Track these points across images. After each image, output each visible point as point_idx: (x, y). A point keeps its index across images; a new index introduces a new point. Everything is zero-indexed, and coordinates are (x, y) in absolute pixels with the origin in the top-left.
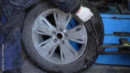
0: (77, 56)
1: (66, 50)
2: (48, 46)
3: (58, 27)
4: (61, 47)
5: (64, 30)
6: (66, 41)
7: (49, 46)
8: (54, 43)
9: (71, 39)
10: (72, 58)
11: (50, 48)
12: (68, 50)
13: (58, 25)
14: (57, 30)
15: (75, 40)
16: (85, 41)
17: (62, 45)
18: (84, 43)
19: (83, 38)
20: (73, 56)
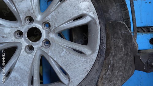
0: (92, 54)
1: (62, 54)
2: (20, 67)
3: (21, 17)
4: (50, 54)
5: (36, 17)
7: (22, 67)
8: (30, 56)
9: (61, 26)
10: (83, 65)
11: (27, 69)
12: (66, 51)
13: (18, 11)
14: (23, 23)
15: (70, 24)
16: (92, 13)
17: (48, 49)
18: (92, 19)
19: (85, 9)
20: (83, 60)
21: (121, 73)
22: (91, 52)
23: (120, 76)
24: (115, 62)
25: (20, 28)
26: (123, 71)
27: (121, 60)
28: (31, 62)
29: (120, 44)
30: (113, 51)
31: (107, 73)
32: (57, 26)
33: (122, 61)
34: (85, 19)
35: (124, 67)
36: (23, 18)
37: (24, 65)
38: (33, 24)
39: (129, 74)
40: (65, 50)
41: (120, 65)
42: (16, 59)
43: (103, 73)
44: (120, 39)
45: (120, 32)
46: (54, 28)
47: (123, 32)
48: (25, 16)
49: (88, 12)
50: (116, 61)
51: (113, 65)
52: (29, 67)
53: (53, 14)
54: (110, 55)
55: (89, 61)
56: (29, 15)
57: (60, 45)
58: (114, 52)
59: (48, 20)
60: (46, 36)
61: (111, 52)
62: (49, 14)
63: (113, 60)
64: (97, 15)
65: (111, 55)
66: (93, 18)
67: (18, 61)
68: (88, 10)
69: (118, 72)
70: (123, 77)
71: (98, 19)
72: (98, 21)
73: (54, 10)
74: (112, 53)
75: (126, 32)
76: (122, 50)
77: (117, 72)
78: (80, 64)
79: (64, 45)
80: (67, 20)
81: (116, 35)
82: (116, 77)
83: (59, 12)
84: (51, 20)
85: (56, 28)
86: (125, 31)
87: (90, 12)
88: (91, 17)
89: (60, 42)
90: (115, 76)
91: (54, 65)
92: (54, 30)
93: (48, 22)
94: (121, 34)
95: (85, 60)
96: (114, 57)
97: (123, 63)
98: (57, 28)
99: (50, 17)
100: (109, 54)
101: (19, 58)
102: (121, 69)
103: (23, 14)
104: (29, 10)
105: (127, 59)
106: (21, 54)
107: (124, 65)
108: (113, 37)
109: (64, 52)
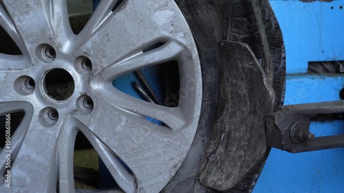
0: (184, 127)
1: (119, 128)
2: (29, 156)
3: (28, 46)
4: (92, 128)
5: (61, 46)
6: (97, 86)
7: (34, 156)
8: (49, 131)
9: (114, 66)
10: (164, 152)
11: (45, 161)
12: (126, 122)
13: (21, 32)
14: (32, 59)
15: (135, 60)
16: (182, 35)
17: (89, 116)
18: (182, 48)
19: (165, 27)
20: (165, 140)
21: (242, 153)
22: (182, 123)
23: (240, 157)
24: (233, 127)
25: (27, 71)
26: (245, 148)
27: (244, 125)
28: (51, 145)
29: (242, 90)
30: (230, 105)
31: (218, 151)
32: (105, 66)
33: (246, 125)
34: (167, 48)
35: (248, 140)
36: (31, 48)
37: (38, 153)
38: (54, 62)
39: (255, 154)
40: (124, 119)
41: (242, 135)
42: (21, 138)
43: (211, 150)
44: (242, 79)
45: (240, 66)
46: (100, 70)
47: (246, 65)
48: (36, 45)
49: (171, 32)
50: (235, 126)
51: (230, 133)
52: (49, 156)
53: (96, 38)
54: (225, 112)
55: (178, 143)
56: (45, 42)
57: (113, 107)
58: (232, 108)
59: (85, 53)
60: (84, 88)
61: (227, 105)
62: (88, 40)
63: (230, 124)
64: (193, 39)
65: (227, 114)
66: (185, 47)
67: (24, 144)
68: (172, 28)
69: (237, 149)
70: (245, 161)
71: (196, 49)
72: (197, 53)
73: (98, 30)
74: (228, 110)
75: (251, 65)
76: (246, 102)
77: (234, 149)
78: (160, 151)
79: (123, 106)
80: (126, 53)
81: (235, 72)
82: (232, 160)
83: (108, 35)
84: (92, 51)
85: (104, 69)
86: (250, 63)
87: (176, 32)
88: (180, 44)
89: (113, 102)
90: (230, 159)
91: (102, 151)
92: (99, 73)
93: (86, 56)
94: (243, 68)
95: (169, 141)
96: (231, 117)
97: (246, 130)
98: (107, 69)
99: (89, 44)
100: (223, 110)
101: (27, 135)
102: (243, 143)
103: (31, 39)
104: (43, 31)
105: (253, 122)
106: (30, 128)
107: (248, 135)
108: (230, 76)
109: (123, 123)
